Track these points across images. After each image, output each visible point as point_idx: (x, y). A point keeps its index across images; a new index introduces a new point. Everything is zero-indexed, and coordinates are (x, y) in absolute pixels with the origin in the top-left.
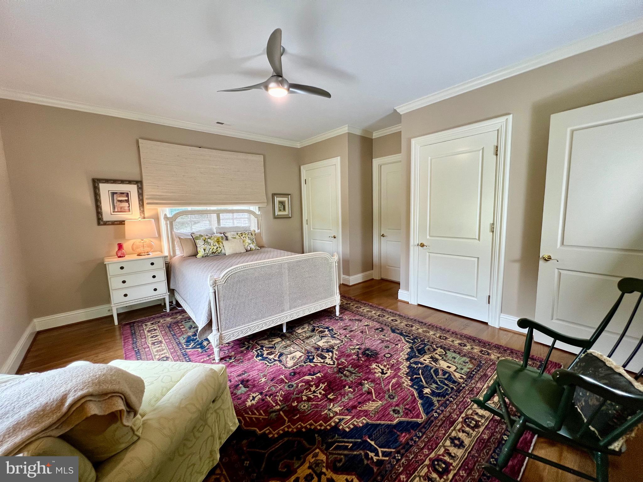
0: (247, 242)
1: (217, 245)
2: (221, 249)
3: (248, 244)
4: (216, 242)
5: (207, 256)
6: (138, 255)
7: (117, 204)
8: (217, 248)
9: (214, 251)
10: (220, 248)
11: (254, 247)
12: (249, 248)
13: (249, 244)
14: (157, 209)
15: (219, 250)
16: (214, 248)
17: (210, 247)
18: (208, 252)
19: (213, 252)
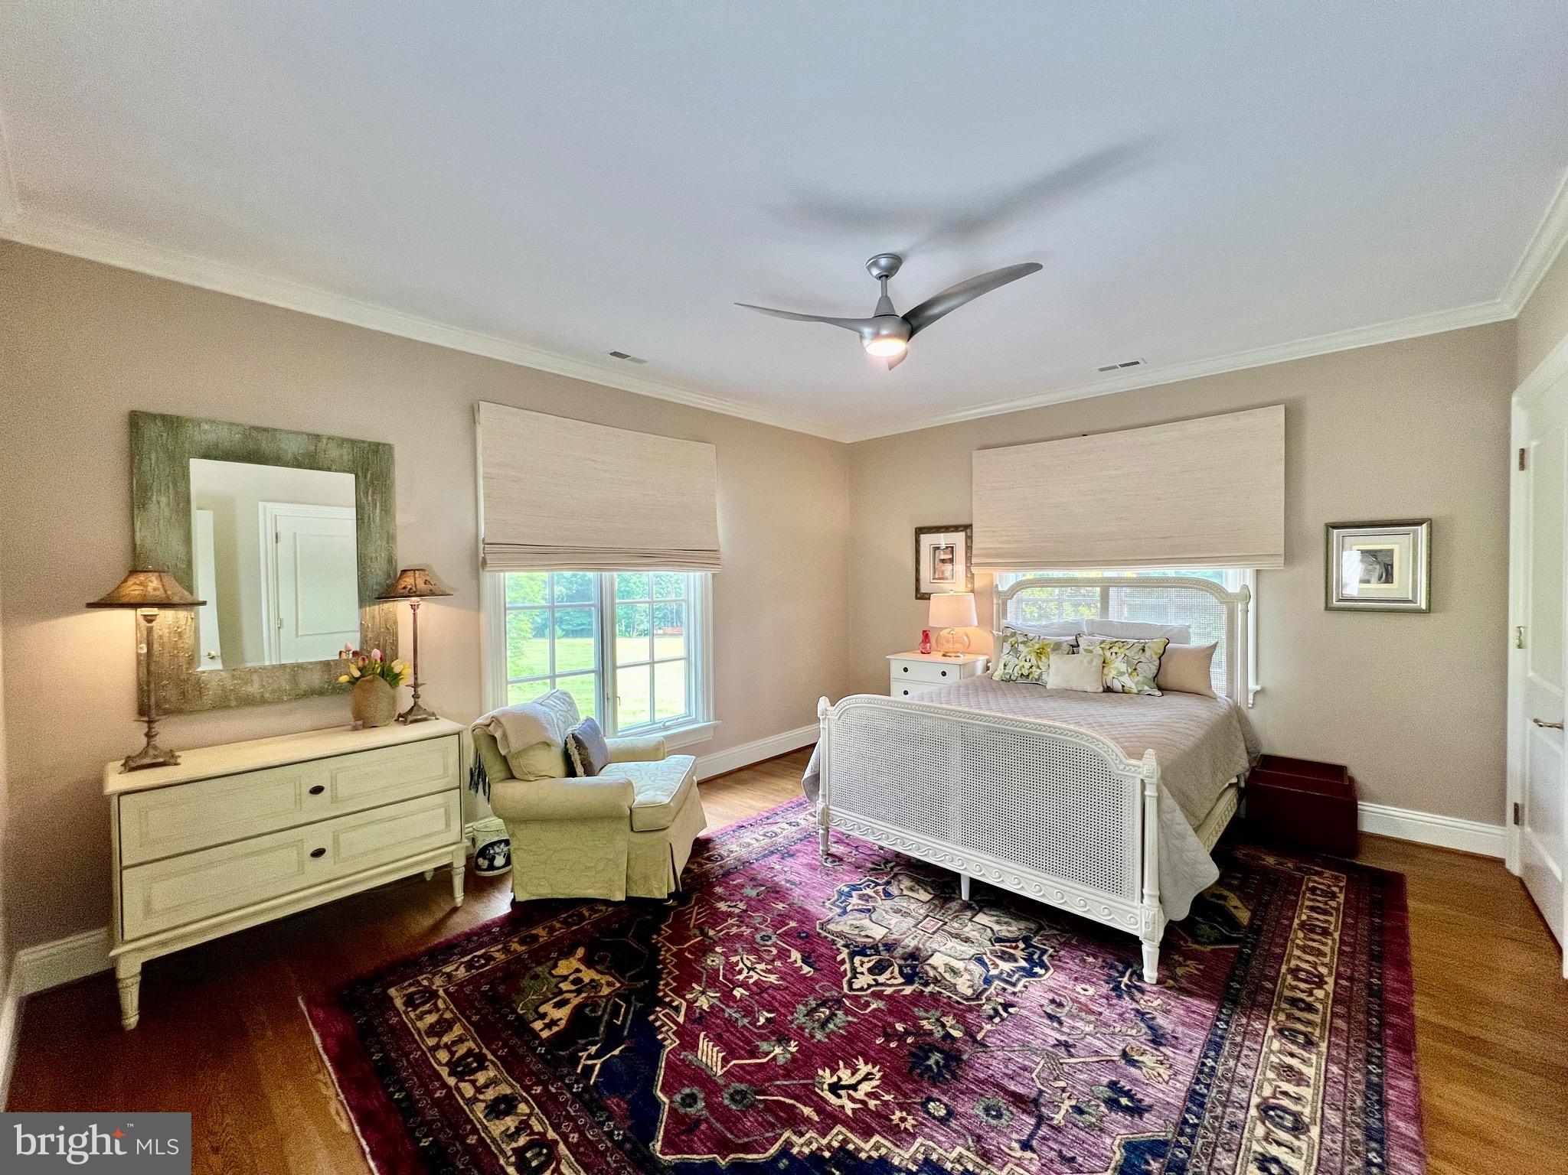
0: (1115, 668)
1: (1034, 661)
2: (1039, 671)
3: (1115, 673)
4: (1034, 654)
5: (1009, 680)
6: (944, 655)
7: (939, 565)
8: (1031, 667)
9: (1026, 672)
10: (1038, 667)
11: (1133, 686)
12: (1117, 686)
13: (1122, 674)
14: (992, 575)
15: (1036, 672)
16: (1023, 666)
17: (1017, 662)
18: (1011, 671)
19: (1022, 674)
